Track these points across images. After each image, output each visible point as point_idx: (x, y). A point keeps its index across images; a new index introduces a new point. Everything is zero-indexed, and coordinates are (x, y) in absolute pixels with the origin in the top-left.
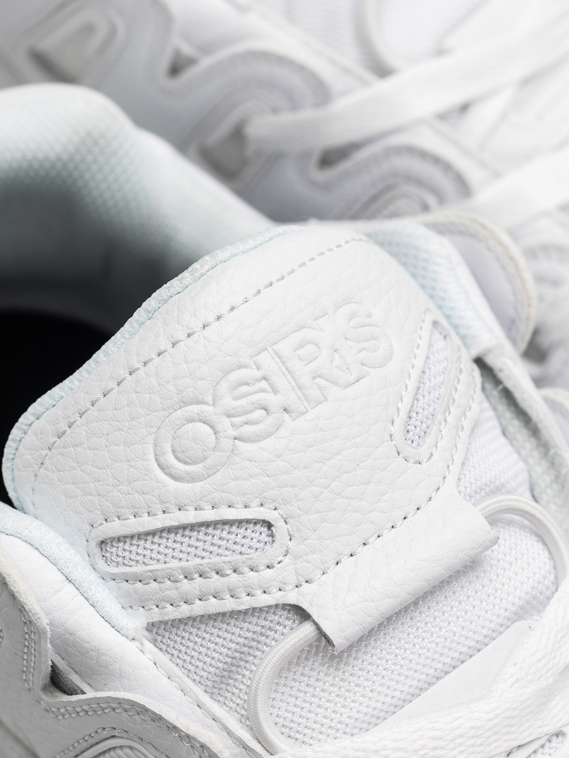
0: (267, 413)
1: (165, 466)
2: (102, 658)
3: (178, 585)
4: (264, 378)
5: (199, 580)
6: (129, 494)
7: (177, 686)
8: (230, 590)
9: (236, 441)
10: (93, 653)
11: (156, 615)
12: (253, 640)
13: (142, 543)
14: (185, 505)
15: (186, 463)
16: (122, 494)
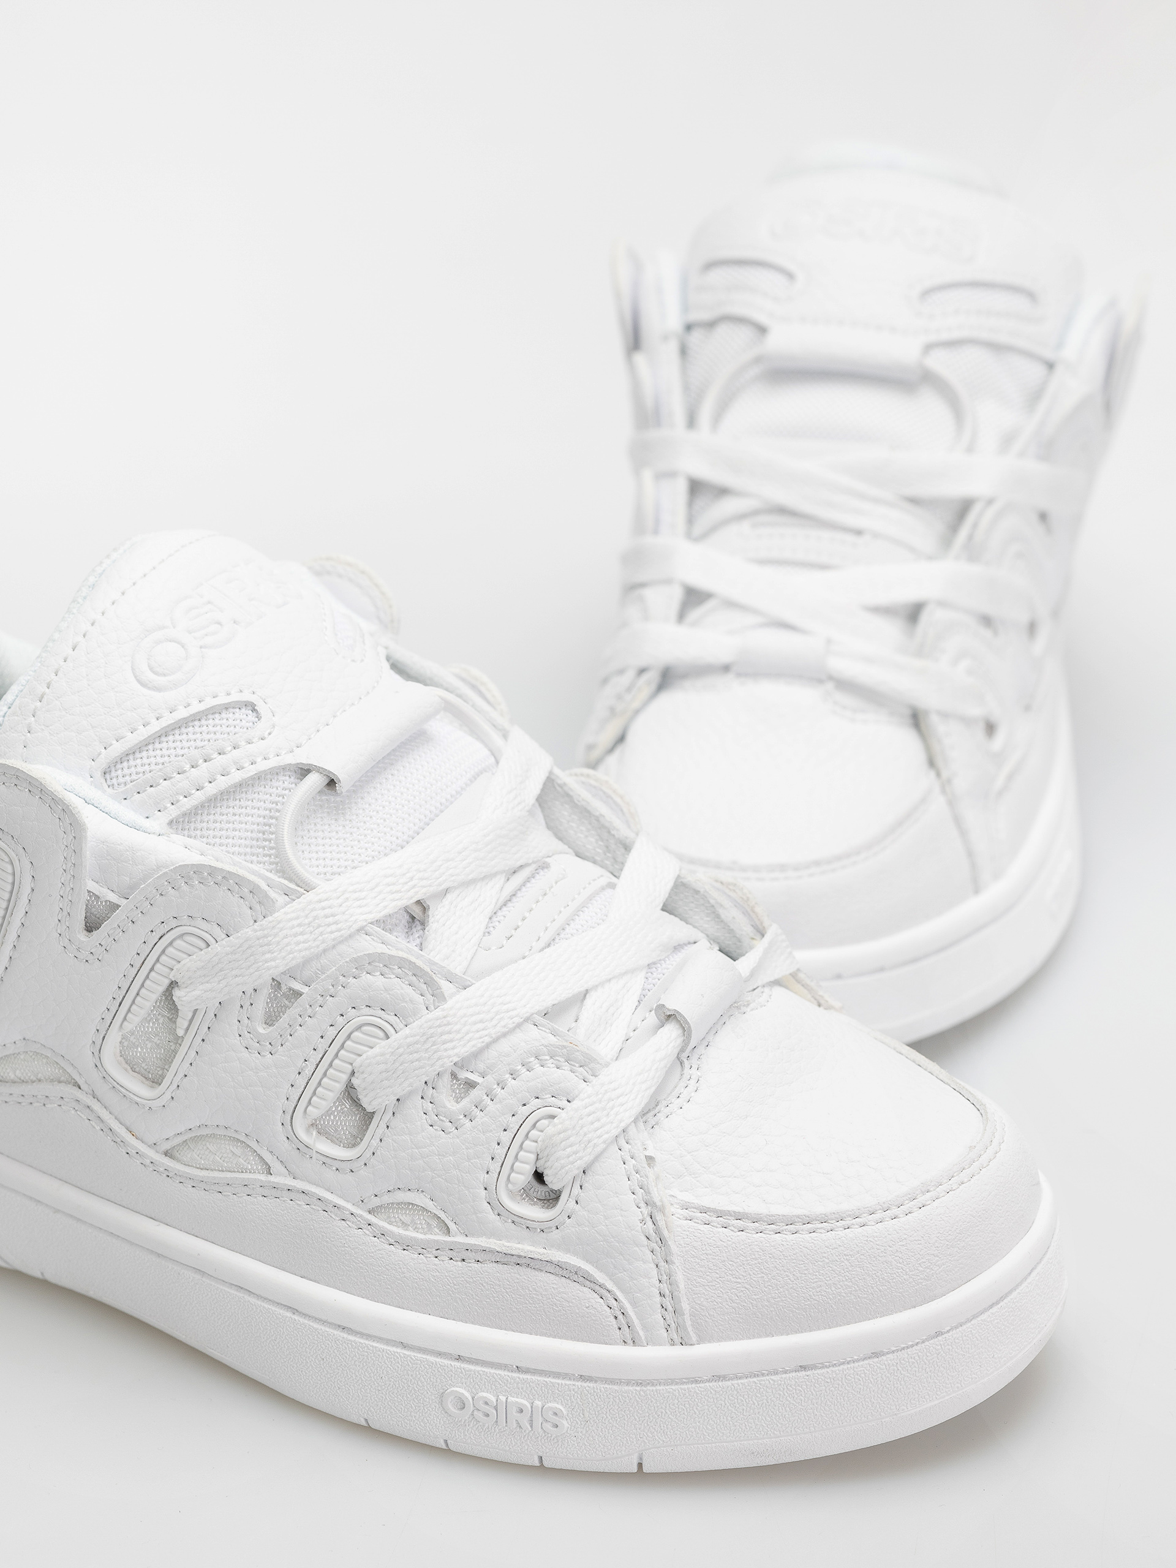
0: (221, 625)
1: (148, 682)
2: (137, 854)
3: (187, 774)
4: (209, 602)
5: (204, 766)
6: (121, 715)
7: (212, 858)
8: (235, 763)
9: (202, 649)
10: (128, 853)
11: (173, 812)
12: (265, 825)
13: (144, 754)
14: (175, 706)
15: (165, 675)
16: (115, 717)
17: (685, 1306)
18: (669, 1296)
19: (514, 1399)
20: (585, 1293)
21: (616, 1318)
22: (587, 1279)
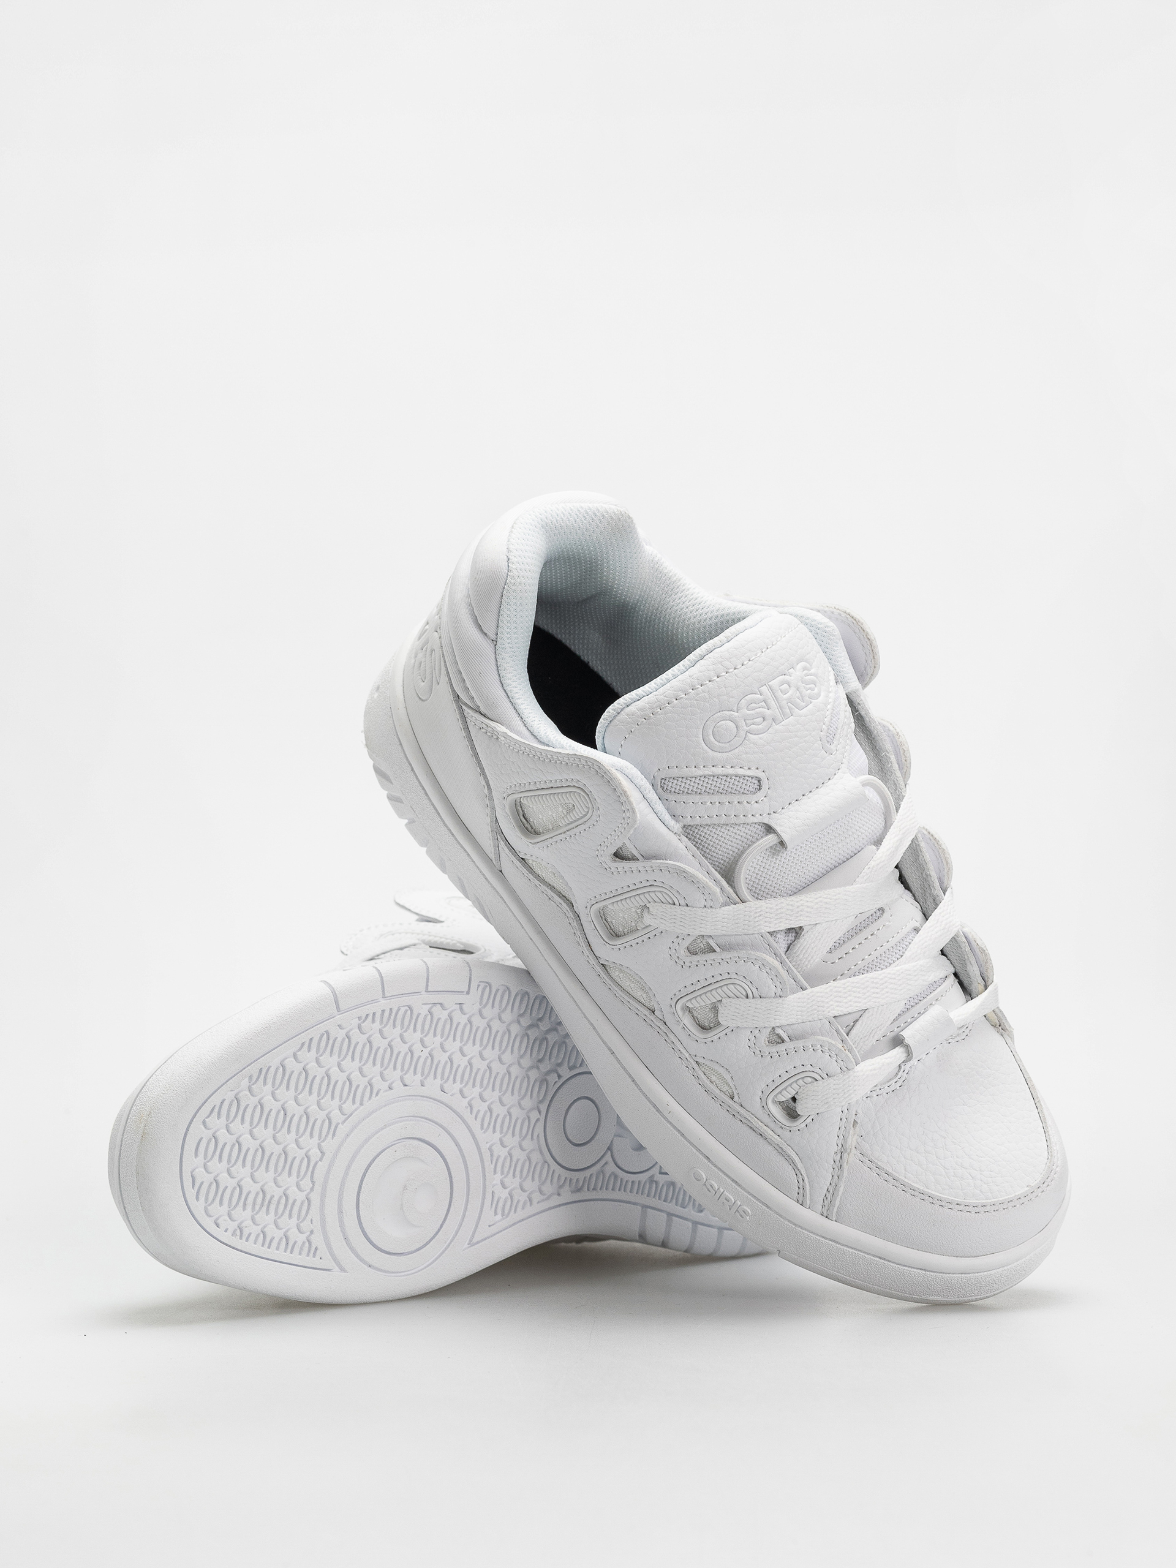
1: (708, 743)
3: (706, 806)
4: (764, 700)
5: (718, 806)
6: (686, 755)
7: (697, 861)
8: (734, 812)
9: (747, 733)
11: (689, 821)
14: (717, 764)
15: (720, 742)
17: (837, 1203)
18: (831, 1193)
19: (727, 1194)
20: (789, 1169)
21: (799, 1188)
22: (793, 1163)
